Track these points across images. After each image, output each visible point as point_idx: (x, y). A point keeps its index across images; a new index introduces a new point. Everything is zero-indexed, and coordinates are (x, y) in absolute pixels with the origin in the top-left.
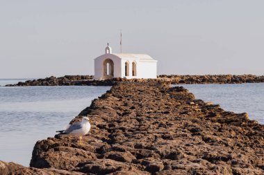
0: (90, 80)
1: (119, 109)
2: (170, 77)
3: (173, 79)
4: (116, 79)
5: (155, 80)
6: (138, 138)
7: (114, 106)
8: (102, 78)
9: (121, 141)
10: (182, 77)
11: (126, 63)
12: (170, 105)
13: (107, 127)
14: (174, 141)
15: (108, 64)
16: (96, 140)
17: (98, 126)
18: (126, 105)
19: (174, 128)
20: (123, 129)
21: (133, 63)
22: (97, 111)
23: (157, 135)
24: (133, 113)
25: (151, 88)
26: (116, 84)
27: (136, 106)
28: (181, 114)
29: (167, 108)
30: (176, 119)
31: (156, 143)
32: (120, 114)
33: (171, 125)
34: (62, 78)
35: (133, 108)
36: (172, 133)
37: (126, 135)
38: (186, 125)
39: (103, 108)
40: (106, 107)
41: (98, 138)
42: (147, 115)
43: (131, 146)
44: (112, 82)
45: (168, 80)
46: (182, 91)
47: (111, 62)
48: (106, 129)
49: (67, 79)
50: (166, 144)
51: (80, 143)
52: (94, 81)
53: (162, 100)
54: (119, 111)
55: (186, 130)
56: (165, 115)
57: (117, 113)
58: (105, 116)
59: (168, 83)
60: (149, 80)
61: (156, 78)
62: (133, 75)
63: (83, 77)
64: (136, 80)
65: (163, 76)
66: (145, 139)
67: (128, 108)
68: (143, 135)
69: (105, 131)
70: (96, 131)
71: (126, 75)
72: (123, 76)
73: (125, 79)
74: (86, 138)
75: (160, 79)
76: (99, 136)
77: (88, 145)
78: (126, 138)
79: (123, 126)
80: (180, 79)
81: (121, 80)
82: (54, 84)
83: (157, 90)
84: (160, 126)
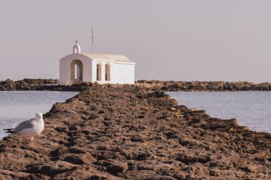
0: (54, 85)
1: (85, 113)
2: (150, 83)
3: (154, 84)
4: (85, 84)
5: (133, 86)
6: (102, 141)
7: (78, 110)
8: (68, 83)
9: (82, 144)
10: (165, 83)
11: (98, 65)
12: (146, 110)
13: (67, 130)
14: (146, 144)
15: (76, 66)
16: (52, 143)
17: (57, 129)
18: (93, 109)
19: (147, 132)
20: (86, 133)
21: (107, 66)
22: (58, 114)
23: (126, 138)
24: (101, 117)
25: (127, 94)
26: (85, 89)
27: (105, 111)
28: (158, 119)
29: (143, 113)
30: (151, 123)
31: (123, 146)
32: (84, 119)
33: (143, 128)
34: (21, 82)
35: (101, 112)
36: (143, 136)
37: (89, 138)
38: (162, 129)
39: (66, 111)
40: (69, 111)
41: (54, 141)
42: (117, 119)
43: (92, 148)
44: (80, 87)
45: (148, 86)
46: (163, 96)
47: (80, 63)
48: (65, 132)
49: (26, 84)
50: (134, 146)
51: (32, 145)
52: (59, 86)
53: (138, 106)
54: (84, 115)
55: (161, 133)
56: (138, 119)
57: (82, 118)
58: (67, 119)
59: (147, 89)
60: (126, 86)
61: (133, 83)
62: (106, 79)
63: (45, 81)
64: (109, 86)
65: (142, 81)
66: (111, 141)
67: (95, 113)
68: (108, 138)
69: (64, 135)
70: (53, 134)
71: (98, 79)
72: (94, 80)
73: (96, 84)
74: (40, 141)
75: (138, 84)
76: (56, 139)
77: (42, 148)
78: (88, 141)
79: (86, 129)
80: (163, 86)
81: (91, 84)
82: (10, 89)
83: (133, 96)
84: (130, 129)
